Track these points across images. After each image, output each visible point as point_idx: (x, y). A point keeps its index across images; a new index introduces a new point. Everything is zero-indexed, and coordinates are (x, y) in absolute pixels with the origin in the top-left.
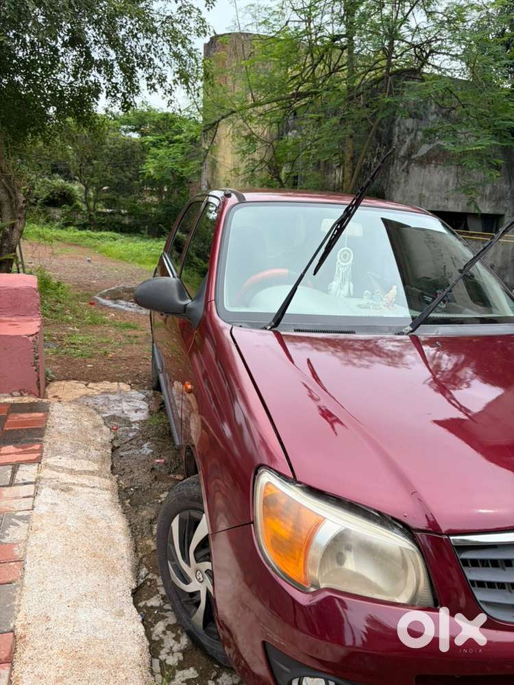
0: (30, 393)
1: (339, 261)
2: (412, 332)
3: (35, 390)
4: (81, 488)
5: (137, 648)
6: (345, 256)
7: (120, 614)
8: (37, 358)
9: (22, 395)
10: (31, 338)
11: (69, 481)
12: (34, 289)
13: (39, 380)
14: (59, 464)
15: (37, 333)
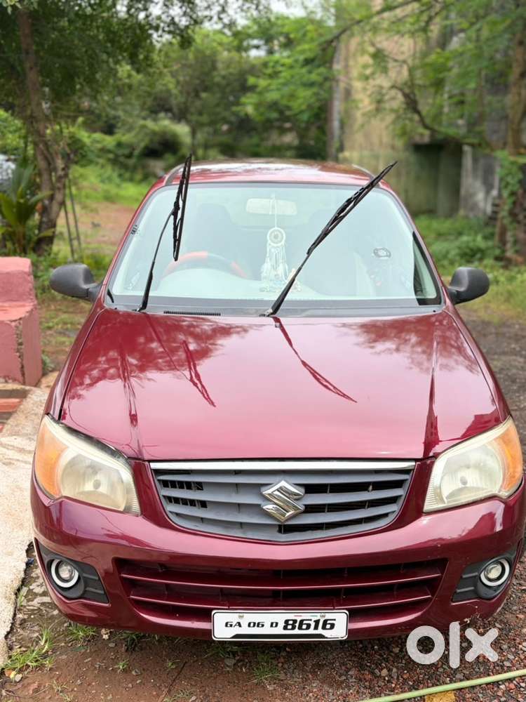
0: (15, 380)
1: (269, 242)
2: (272, 314)
3: (19, 376)
4: (23, 464)
5: (12, 577)
6: (276, 237)
7: (10, 554)
8: (21, 344)
9: (6, 382)
10: (13, 324)
11: (15, 457)
12: (25, 273)
13: (22, 367)
14: (12, 444)
15: (20, 319)
